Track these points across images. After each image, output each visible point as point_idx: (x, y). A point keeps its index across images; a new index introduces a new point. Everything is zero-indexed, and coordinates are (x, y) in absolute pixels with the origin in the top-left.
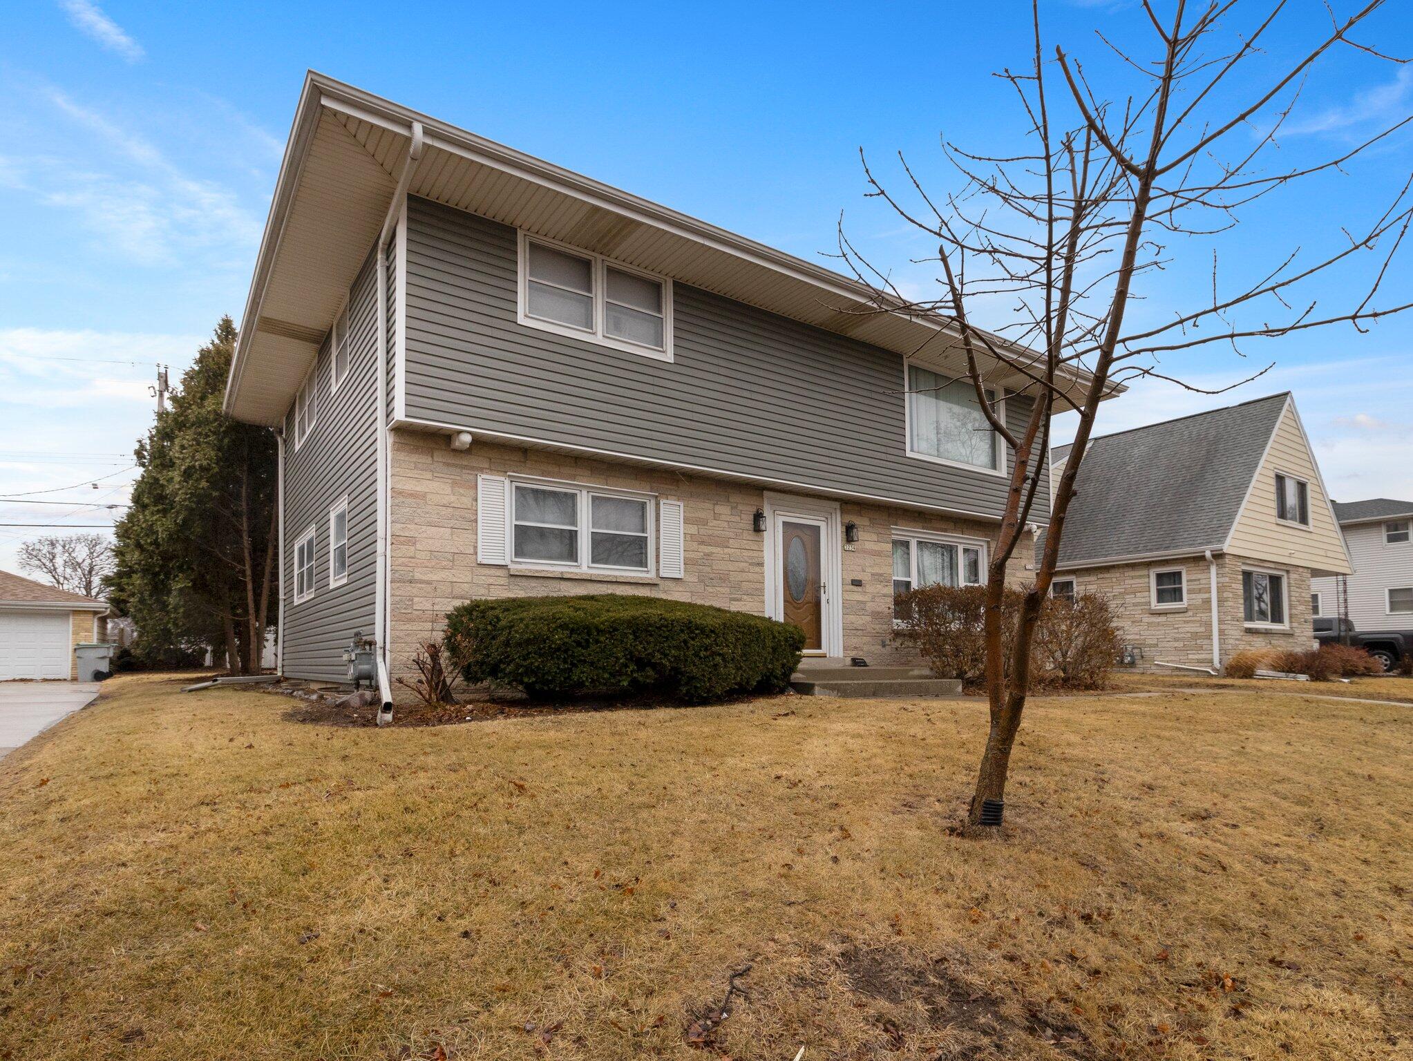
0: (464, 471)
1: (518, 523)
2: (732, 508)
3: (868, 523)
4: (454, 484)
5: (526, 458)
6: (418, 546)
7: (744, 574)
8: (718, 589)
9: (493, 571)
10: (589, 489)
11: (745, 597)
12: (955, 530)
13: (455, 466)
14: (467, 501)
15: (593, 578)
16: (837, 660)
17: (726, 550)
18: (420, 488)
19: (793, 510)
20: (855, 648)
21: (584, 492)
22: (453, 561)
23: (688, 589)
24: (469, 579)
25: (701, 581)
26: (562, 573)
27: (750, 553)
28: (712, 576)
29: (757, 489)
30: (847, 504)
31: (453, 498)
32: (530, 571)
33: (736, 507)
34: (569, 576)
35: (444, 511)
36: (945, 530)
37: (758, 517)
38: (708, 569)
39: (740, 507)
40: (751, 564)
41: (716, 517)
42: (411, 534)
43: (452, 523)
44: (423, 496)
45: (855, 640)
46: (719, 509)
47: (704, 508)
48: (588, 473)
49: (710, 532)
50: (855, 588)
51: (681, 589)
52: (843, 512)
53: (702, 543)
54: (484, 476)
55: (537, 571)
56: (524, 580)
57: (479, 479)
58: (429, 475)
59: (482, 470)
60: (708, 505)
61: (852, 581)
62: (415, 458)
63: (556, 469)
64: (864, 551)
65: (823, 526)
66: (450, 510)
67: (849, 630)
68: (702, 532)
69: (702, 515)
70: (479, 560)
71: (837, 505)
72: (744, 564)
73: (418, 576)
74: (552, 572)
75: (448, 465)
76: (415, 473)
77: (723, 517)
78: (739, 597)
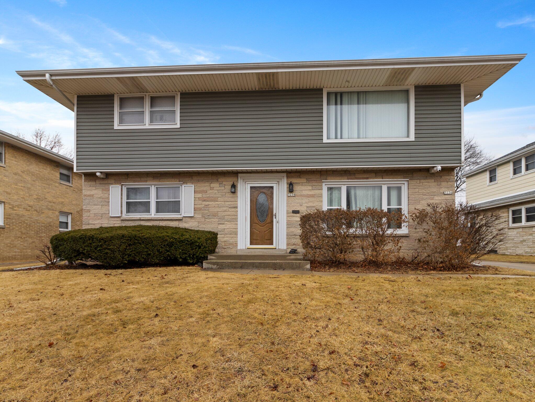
0: (106, 185)
1: (127, 201)
2: (220, 184)
3: (305, 181)
4: (103, 190)
5: (128, 177)
6: (91, 212)
7: (226, 212)
8: (212, 220)
9: (116, 219)
10: (155, 185)
11: (226, 222)
12: (376, 177)
13: (103, 184)
14: (106, 195)
15: (152, 219)
16: (282, 250)
17: (217, 203)
18: (92, 193)
19: (257, 180)
20: (294, 244)
21: (153, 186)
22: (102, 216)
23: (196, 221)
24: (107, 222)
25: (203, 217)
26: (140, 218)
27: (229, 203)
28: (208, 214)
29: (235, 174)
30: (290, 173)
31: (102, 195)
32: (128, 218)
33: (222, 183)
34: (143, 219)
35: (99, 200)
36: (367, 178)
37: (234, 186)
38: (207, 212)
39: (224, 183)
40: (229, 208)
41: (212, 189)
42: (88, 209)
43: (102, 204)
44: (93, 195)
45: (295, 241)
46: (212, 185)
47: (204, 186)
48: (152, 179)
49: (208, 196)
50: (295, 215)
51: (193, 221)
52: (288, 177)
53: (204, 201)
54: (112, 186)
55: (130, 218)
56: (127, 221)
57: (110, 187)
58: (94, 188)
59: (112, 184)
60: (207, 184)
61: (293, 211)
62: (90, 183)
63: (139, 179)
64: (302, 196)
65: (274, 185)
66: (101, 199)
67: (289, 236)
68: (204, 196)
69: (205, 189)
70: (110, 215)
71: (285, 175)
72: (226, 208)
73: (90, 222)
74: (136, 218)
75: (100, 184)
76: (90, 188)
77: (215, 189)
78: (223, 222)
